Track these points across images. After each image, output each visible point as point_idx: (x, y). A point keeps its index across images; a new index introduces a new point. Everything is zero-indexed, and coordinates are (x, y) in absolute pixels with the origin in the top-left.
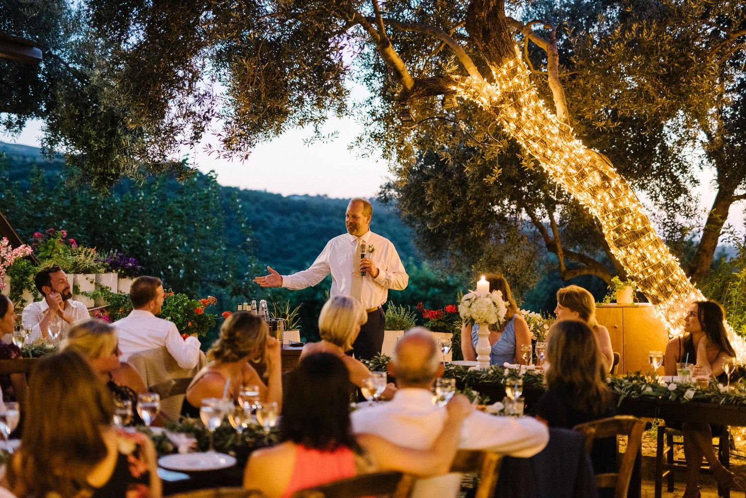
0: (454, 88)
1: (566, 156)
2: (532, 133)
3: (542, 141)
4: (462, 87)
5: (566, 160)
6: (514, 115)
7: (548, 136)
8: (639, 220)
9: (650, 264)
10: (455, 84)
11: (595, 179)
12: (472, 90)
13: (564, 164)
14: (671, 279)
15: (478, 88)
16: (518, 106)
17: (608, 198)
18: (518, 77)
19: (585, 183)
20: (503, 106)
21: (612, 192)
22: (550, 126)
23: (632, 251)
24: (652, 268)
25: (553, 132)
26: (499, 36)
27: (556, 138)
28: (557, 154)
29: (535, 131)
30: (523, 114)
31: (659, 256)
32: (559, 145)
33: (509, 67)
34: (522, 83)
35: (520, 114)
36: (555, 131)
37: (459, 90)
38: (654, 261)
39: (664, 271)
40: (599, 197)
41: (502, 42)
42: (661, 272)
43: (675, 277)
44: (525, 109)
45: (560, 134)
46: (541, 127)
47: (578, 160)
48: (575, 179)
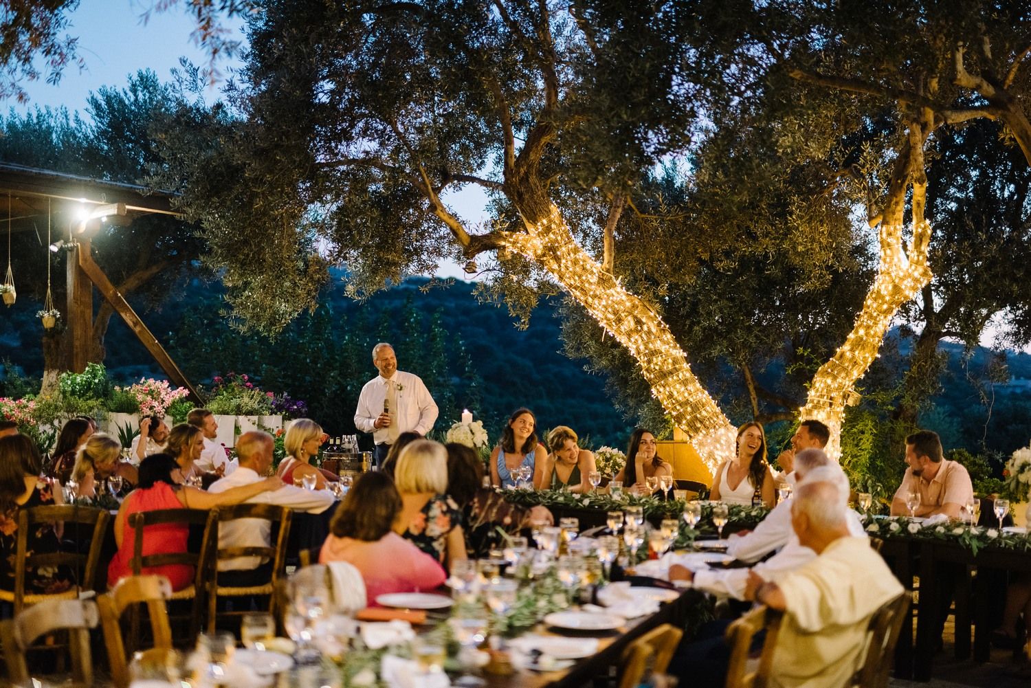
0: (503, 243)
1: (604, 303)
2: (572, 282)
3: (582, 289)
4: (509, 242)
5: (604, 306)
6: (555, 266)
7: (587, 285)
8: (670, 361)
9: (677, 401)
10: (505, 239)
11: (629, 323)
12: (519, 245)
13: (603, 309)
14: (698, 416)
15: (524, 242)
16: (557, 259)
17: (640, 341)
18: (554, 233)
19: (622, 327)
20: (545, 259)
21: (643, 335)
22: (589, 276)
23: (661, 389)
24: (680, 405)
25: (591, 281)
26: (532, 198)
27: (593, 287)
28: (596, 301)
29: (575, 280)
30: (562, 265)
31: (686, 395)
32: (598, 293)
33: (543, 224)
34: (559, 238)
35: (560, 266)
36: (594, 279)
37: (508, 245)
38: (680, 398)
39: (692, 408)
40: (633, 340)
41: (535, 203)
42: (689, 409)
43: (704, 413)
44: (563, 261)
45: (598, 283)
46: (580, 277)
47: (616, 306)
48: (614, 324)
